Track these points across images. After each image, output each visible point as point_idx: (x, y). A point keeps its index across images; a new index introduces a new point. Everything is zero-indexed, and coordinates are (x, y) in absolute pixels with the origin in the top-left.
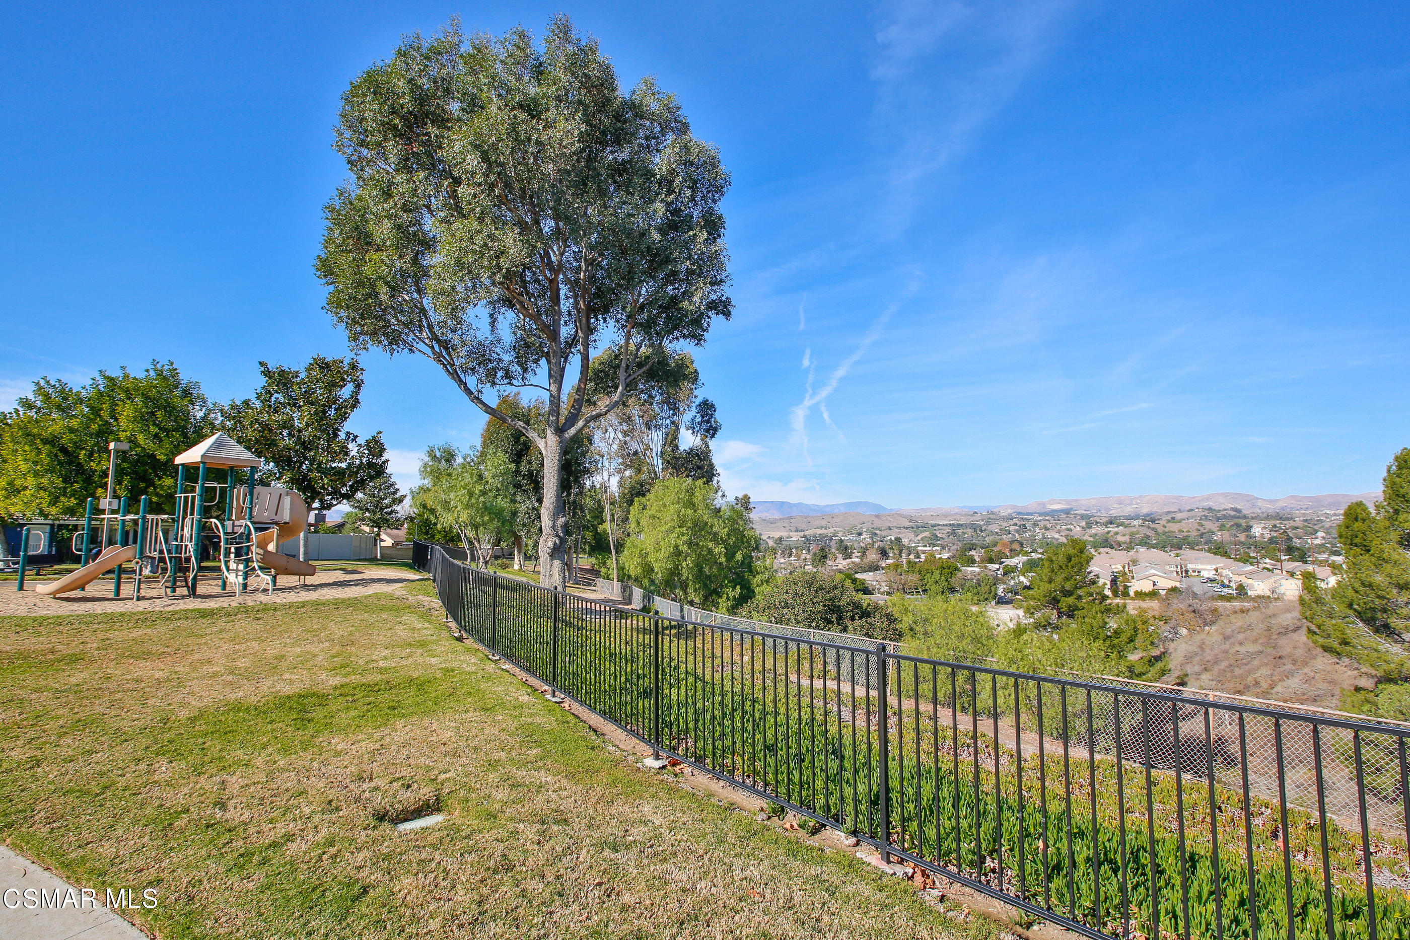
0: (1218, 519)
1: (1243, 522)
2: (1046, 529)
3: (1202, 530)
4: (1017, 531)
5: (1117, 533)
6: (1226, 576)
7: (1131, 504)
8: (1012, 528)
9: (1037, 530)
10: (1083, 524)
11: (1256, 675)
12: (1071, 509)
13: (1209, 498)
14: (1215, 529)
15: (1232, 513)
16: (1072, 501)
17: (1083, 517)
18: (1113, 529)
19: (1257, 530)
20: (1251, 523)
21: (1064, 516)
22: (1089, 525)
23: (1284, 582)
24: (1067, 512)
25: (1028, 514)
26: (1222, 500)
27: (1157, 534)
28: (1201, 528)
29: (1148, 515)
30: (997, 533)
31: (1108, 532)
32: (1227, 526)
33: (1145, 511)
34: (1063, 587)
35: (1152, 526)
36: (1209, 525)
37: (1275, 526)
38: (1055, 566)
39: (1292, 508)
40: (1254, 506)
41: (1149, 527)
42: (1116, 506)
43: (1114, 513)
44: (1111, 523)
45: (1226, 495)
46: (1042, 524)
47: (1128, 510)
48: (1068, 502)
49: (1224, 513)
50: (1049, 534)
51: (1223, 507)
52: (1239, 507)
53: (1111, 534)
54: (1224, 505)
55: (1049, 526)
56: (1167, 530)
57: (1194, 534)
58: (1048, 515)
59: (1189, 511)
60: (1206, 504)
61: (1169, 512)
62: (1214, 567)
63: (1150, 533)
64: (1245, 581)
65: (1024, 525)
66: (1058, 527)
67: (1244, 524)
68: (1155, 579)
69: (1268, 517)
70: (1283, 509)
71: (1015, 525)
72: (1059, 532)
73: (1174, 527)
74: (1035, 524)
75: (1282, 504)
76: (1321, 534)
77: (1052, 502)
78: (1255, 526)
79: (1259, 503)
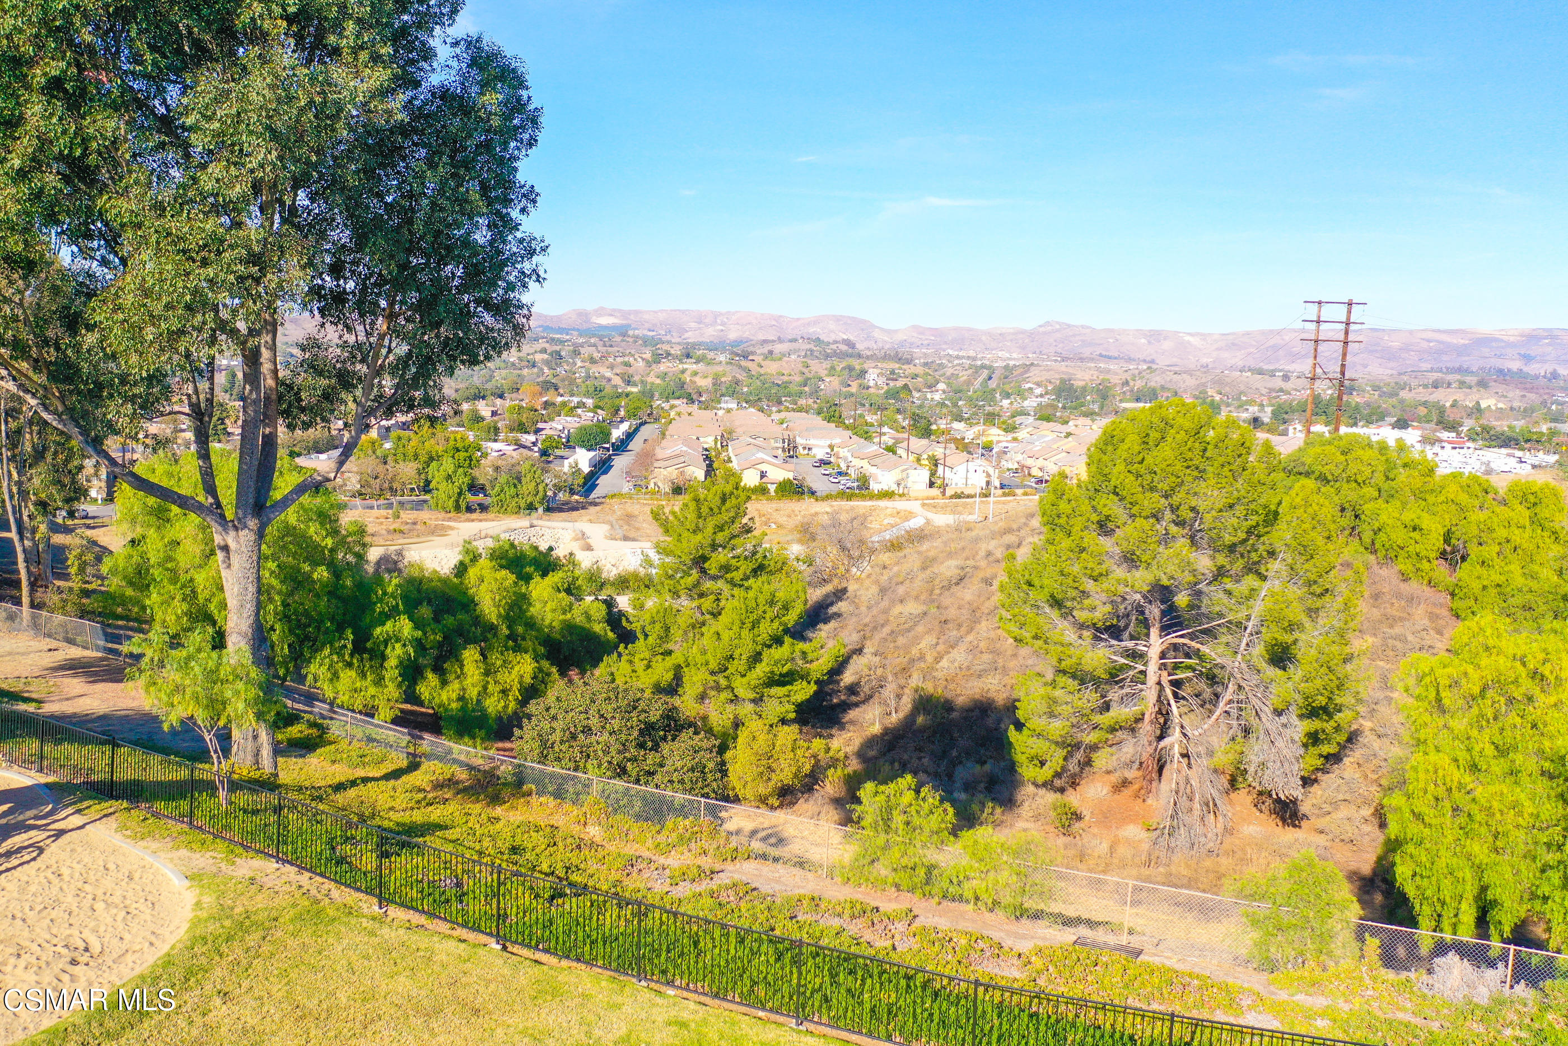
0: (827, 356)
1: (857, 364)
2: (593, 361)
3: (808, 375)
4: (547, 363)
5: (696, 374)
6: (845, 459)
7: (714, 323)
8: (538, 357)
9: (579, 364)
10: (648, 356)
11: (921, 646)
12: (629, 326)
13: (816, 321)
14: (823, 373)
15: (844, 348)
16: (630, 312)
17: (646, 342)
18: (690, 366)
19: (872, 377)
20: (866, 366)
21: (618, 339)
22: (657, 358)
23: (911, 472)
24: (623, 331)
25: (561, 330)
26: (832, 326)
27: (751, 377)
28: (805, 370)
29: (737, 343)
30: (513, 364)
31: (683, 372)
32: (838, 369)
33: (732, 336)
34: (713, 540)
35: (743, 363)
36: (819, 367)
37: (893, 372)
38: (705, 510)
39: (911, 344)
40: (869, 338)
41: (740, 367)
42: (693, 325)
43: (691, 337)
44: (688, 356)
45: (838, 319)
46: (586, 351)
47: (710, 334)
48: (625, 314)
49: (834, 347)
50: (594, 370)
51: (832, 338)
52: (852, 338)
53: (688, 373)
54: (833, 334)
55: (597, 355)
56: (762, 371)
57: (798, 379)
58: (594, 336)
59: (791, 341)
60: (814, 330)
61: (765, 342)
62: (828, 442)
63: (741, 376)
64: (869, 469)
65: (558, 353)
66: (611, 360)
67: (857, 367)
68: (764, 467)
69: (886, 358)
70: (902, 343)
71: (544, 351)
72: (612, 367)
73: (771, 368)
74: (576, 353)
75: (900, 337)
76: (941, 386)
77: (601, 312)
78: (871, 371)
79: (876, 334)
